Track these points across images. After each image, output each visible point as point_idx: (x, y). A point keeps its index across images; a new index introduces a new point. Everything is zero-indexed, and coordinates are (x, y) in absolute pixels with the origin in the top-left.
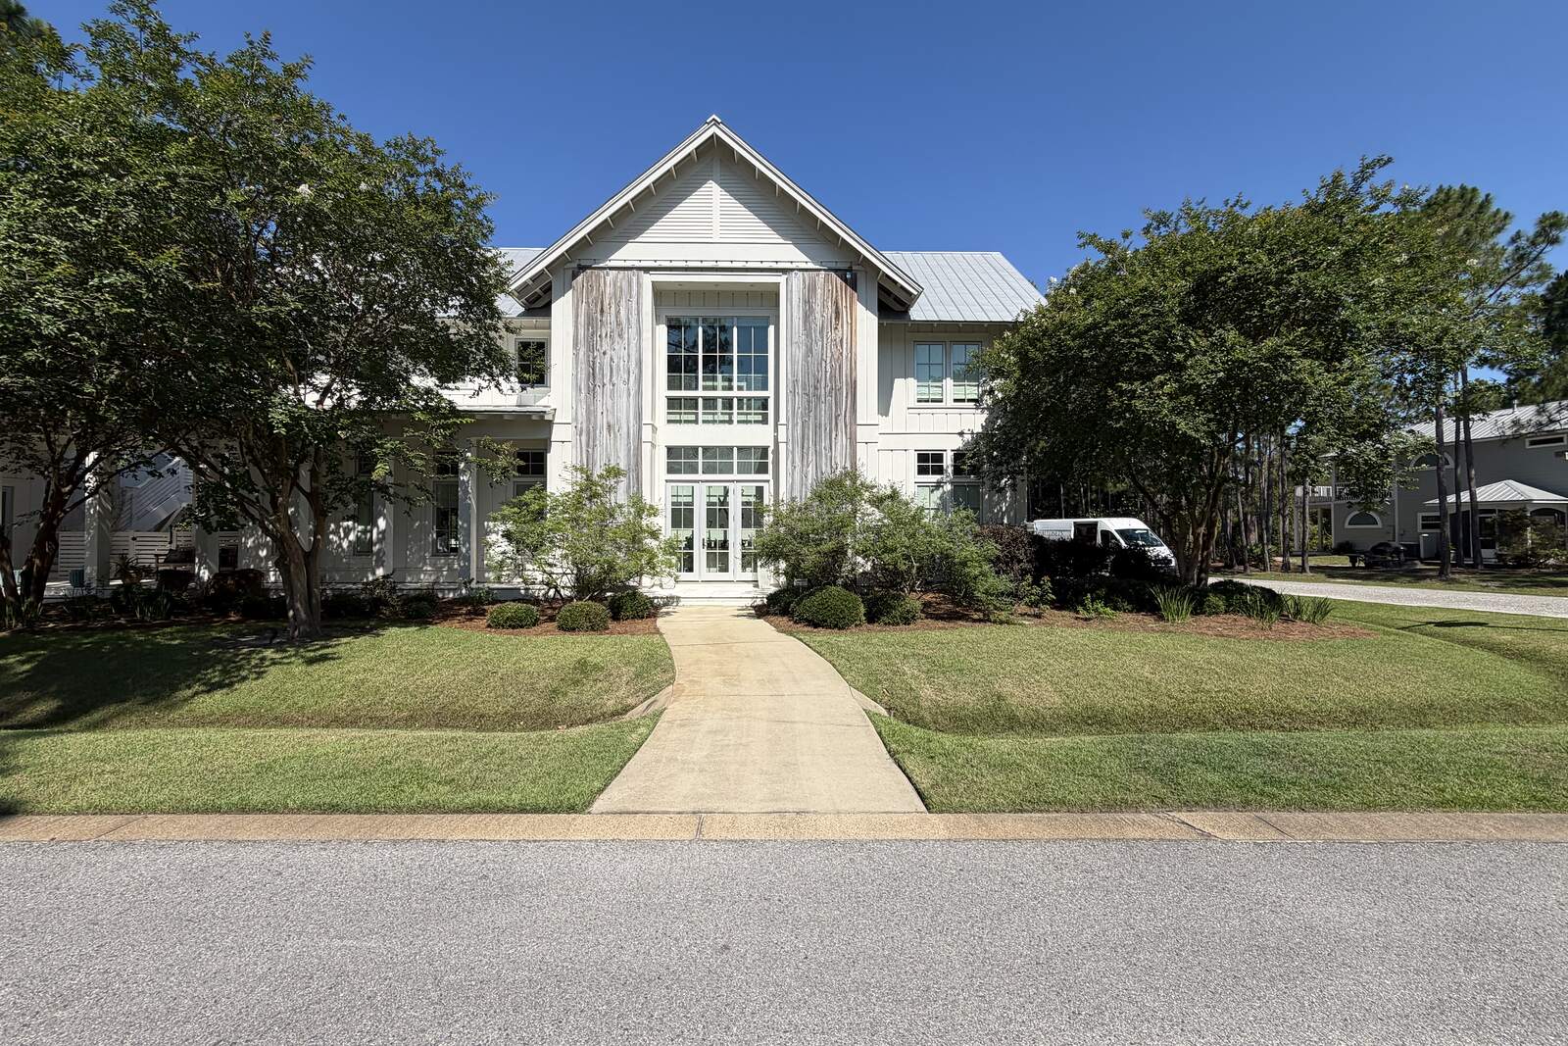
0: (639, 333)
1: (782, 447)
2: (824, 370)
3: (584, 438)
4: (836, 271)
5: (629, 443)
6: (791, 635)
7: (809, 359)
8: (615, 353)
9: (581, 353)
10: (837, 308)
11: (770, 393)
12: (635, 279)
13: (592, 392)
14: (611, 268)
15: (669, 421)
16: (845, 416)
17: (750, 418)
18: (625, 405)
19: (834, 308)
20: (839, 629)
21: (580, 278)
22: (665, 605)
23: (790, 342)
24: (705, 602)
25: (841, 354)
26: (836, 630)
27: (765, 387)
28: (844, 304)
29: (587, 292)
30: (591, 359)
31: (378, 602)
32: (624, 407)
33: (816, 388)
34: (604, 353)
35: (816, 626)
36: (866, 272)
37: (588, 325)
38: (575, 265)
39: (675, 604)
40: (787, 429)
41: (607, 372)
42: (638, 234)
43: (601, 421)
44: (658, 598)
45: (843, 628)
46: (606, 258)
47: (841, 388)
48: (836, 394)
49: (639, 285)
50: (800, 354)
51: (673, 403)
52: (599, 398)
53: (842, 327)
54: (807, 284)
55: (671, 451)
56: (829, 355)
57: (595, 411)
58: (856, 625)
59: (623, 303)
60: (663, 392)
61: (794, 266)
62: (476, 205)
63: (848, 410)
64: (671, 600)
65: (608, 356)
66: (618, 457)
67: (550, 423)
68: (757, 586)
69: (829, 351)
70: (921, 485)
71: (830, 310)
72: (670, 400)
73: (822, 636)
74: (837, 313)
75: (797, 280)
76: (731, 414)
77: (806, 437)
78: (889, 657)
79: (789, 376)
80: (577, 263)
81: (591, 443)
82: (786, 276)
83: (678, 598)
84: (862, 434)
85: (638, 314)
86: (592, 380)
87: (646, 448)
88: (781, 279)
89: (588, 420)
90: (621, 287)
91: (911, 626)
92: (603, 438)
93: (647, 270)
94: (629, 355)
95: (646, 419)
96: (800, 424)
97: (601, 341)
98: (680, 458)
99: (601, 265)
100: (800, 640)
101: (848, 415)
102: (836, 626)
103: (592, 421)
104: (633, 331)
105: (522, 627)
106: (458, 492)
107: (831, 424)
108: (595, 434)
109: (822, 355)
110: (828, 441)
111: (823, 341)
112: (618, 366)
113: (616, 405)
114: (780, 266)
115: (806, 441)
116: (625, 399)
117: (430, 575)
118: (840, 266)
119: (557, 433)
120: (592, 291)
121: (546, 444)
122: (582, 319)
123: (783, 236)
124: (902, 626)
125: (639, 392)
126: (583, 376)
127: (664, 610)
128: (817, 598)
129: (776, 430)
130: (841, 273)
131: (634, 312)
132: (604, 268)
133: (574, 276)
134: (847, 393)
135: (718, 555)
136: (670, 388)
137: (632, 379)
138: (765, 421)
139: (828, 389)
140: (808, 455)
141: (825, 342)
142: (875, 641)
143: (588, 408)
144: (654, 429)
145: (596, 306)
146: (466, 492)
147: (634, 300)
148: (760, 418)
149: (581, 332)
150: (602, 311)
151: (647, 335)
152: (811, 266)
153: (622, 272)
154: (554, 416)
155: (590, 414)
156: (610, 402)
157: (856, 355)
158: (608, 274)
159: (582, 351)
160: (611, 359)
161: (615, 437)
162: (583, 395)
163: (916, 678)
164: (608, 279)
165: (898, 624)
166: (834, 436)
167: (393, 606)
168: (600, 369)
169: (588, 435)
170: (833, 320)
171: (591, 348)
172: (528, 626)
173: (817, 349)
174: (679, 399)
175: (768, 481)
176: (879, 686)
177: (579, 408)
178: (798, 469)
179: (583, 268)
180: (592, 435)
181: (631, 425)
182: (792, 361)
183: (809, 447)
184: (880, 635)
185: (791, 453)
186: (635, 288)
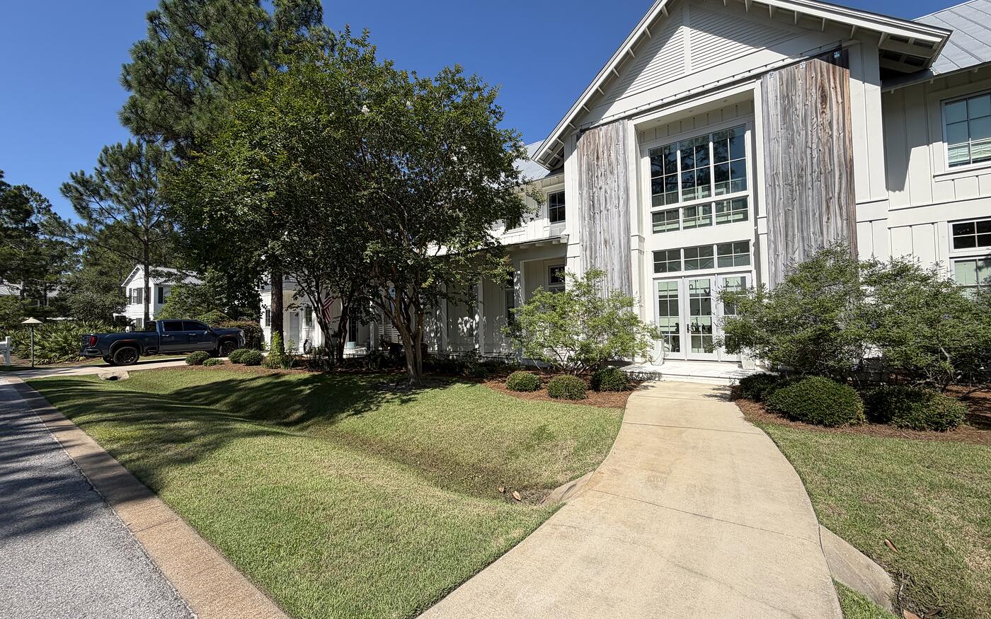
0: (626, 168)
1: (763, 239)
2: (809, 156)
3: (588, 252)
4: (819, 56)
5: (620, 252)
6: (758, 426)
7: (791, 150)
8: (609, 185)
9: (585, 192)
10: (823, 91)
11: (749, 192)
12: (621, 127)
13: (592, 218)
14: (603, 125)
15: (654, 232)
16: (839, 198)
17: (731, 218)
18: (617, 224)
19: (819, 93)
20: (826, 426)
21: (581, 139)
22: (649, 379)
23: (768, 139)
24: (685, 379)
25: (831, 136)
26: (821, 427)
27: (745, 188)
28: (832, 85)
29: (587, 148)
30: (591, 195)
31: (463, 366)
32: (616, 224)
33: (800, 176)
34: (600, 188)
35: (793, 419)
36: (861, 44)
37: (589, 170)
38: (578, 131)
39: (657, 379)
40: (768, 221)
41: (603, 201)
42: (622, 93)
43: (600, 239)
44: (642, 373)
45: (831, 426)
46: (600, 118)
47: (833, 170)
48: (826, 178)
49: (624, 130)
50: (779, 149)
51: (657, 217)
52: (598, 222)
53: (831, 109)
54: (784, 80)
55: (658, 255)
56: (815, 140)
57: (595, 232)
58: (851, 424)
59: (613, 148)
60: (648, 208)
61: (769, 68)
62: (490, 100)
63: (843, 190)
64: (653, 376)
65: (603, 190)
66: (613, 264)
67: (566, 245)
68: (741, 366)
69: (815, 137)
70: (959, 260)
71: (815, 95)
72: (654, 214)
73: (799, 432)
74: (824, 98)
75: (772, 81)
76: (710, 218)
77: (790, 226)
78: (900, 482)
79: (768, 171)
80: (579, 127)
81: (593, 256)
82: (760, 81)
83: (660, 374)
84: (861, 213)
85: (624, 153)
86: (592, 210)
87: (634, 255)
88: (756, 85)
89: (591, 240)
90: (611, 137)
91: (948, 433)
92: (602, 251)
93: (630, 117)
94: (618, 186)
95: (634, 231)
96: (782, 215)
97: (598, 180)
98: (665, 261)
99: (596, 125)
100: (768, 434)
101: (843, 196)
102: (820, 422)
103: (593, 240)
104: (621, 168)
105: (526, 391)
106: (514, 297)
107: (820, 208)
108: (596, 249)
109: (807, 142)
110: (818, 226)
111: (806, 130)
112: (611, 195)
113: (611, 225)
114: (753, 73)
115: (790, 229)
116: (616, 219)
117: (505, 349)
118: (824, 50)
119: (571, 251)
120: (590, 144)
121: (564, 260)
122: (584, 168)
123: (754, 46)
124: (929, 433)
125: (627, 212)
126: (586, 208)
127: (645, 384)
128: (794, 388)
129: (756, 224)
130: (827, 56)
131: (621, 152)
132: (598, 126)
133: (578, 139)
134: (841, 175)
135: (702, 338)
136: (654, 205)
137: (621, 203)
138: (746, 218)
139: (815, 175)
140: (793, 242)
141: (809, 128)
142: (880, 450)
143: (590, 230)
144: (641, 239)
145: (594, 155)
146: (518, 296)
147: (621, 143)
148: (741, 216)
149: (584, 176)
150: (598, 158)
151: (632, 167)
152: (790, 61)
153: (611, 125)
154: (568, 239)
155: (592, 234)
156: (605, 223)
157: (851, 132)
158: (601, 130)
159: (585, 189)
160: (606, 192)
161: (610, 248)
162: (586, 222)
163: (956, 530)
164: (601, 133)
165: (923, 429)
166: (825, 219)
167: (471, 369)
168: (598, 201)
169: (591, 250)
170: (819, 106)
171: (591, 186)
172: (530, 390)
173: (800, 140)
174: (661, 213)
175: (750, 272)
176: (878, 532)
177: (584, 231)
178: (781, 257)
179: (583, 131)
180: (593, 249)
181: (622, 238)
182: (770, 155)
183: (794, 235)
184: (890, 442)
185: (773, 244)
186: (621, 134)
